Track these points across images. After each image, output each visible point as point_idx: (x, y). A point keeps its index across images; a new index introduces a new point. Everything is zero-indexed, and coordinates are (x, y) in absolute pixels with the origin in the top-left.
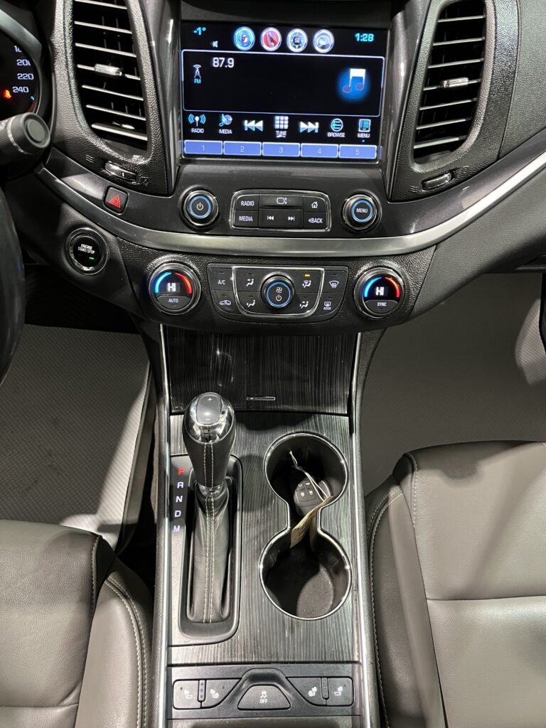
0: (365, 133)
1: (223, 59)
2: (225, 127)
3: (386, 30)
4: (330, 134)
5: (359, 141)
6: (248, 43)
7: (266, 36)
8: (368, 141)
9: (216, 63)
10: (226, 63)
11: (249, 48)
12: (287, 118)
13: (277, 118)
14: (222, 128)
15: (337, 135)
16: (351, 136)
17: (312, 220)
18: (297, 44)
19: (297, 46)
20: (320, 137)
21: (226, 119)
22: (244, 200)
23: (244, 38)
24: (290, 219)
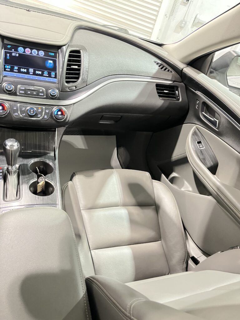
1: (15, 54)
2: (16, 70)
3: (56, 53)
4: (44, 75)
5: (52, 77)
6: (22, 51)
7: (27, 50)
8: (54, 78)
9: (13, 54)
10: (16, 55)
12: (33, 70)
13: (30, 69)
15: (46, 75)
16: (50, 76)
17: (40, 94)
20: (42, 75)
21: (16, 68)
22: (21, 87)
23: (21, 50)
24: (34, 93)
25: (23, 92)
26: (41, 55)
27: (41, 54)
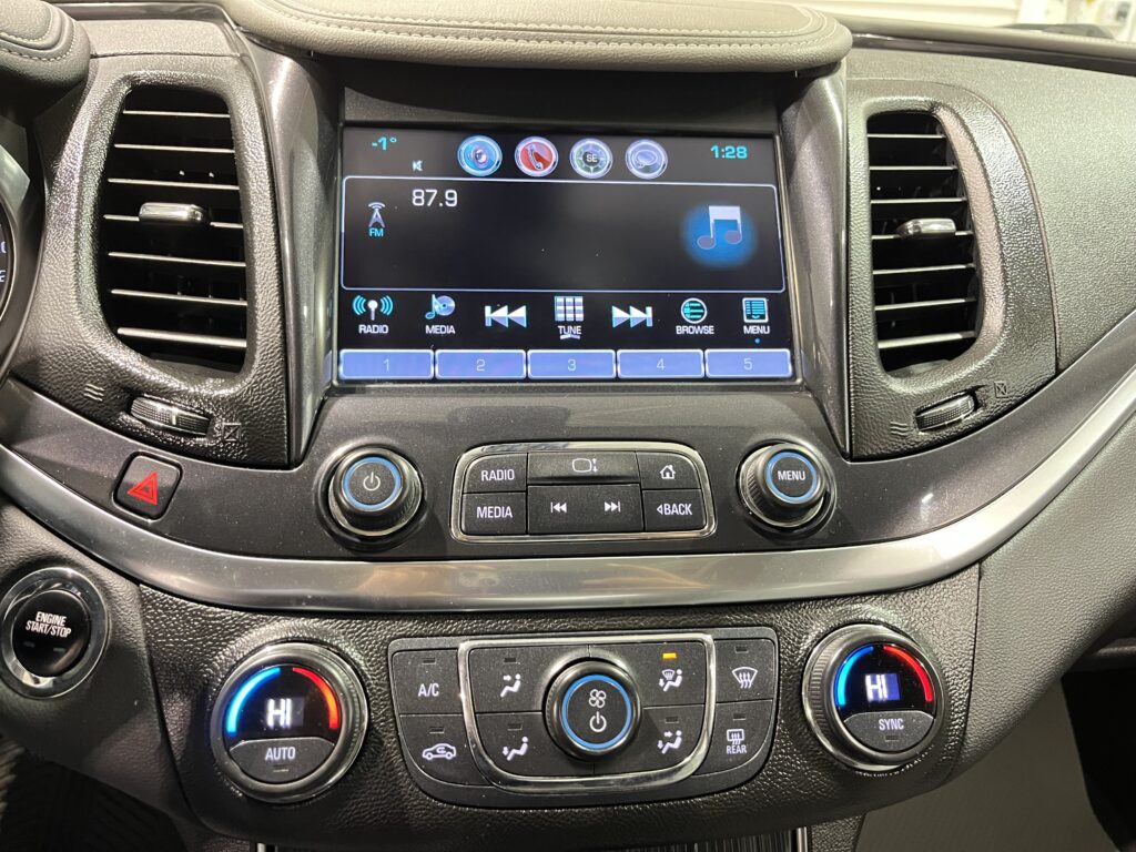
0: (760, 325)
1: (435, 192)
2: (439, 320)
3: (770, 136)
4: (680, 330)
5: (748, 342)
6: (489, 164)
7: (525, 150)
8: (766, 342)
9: (418, 198)
10: (441, 198)
11: (489, 172)
12: (579, 300)
13: (559, 300)
14: (431, 323)
15: (698, 330)
16: (729, 333)
17: (665, 509)
18: (592, 164)
19: (592, 168)
20: (661, 335)
21: (442, 305)
22: (488, 466)
23: (479, 155)
24: (610, 507)
25: (506, 513)
26: (647, 169)
27: (646, 163)
